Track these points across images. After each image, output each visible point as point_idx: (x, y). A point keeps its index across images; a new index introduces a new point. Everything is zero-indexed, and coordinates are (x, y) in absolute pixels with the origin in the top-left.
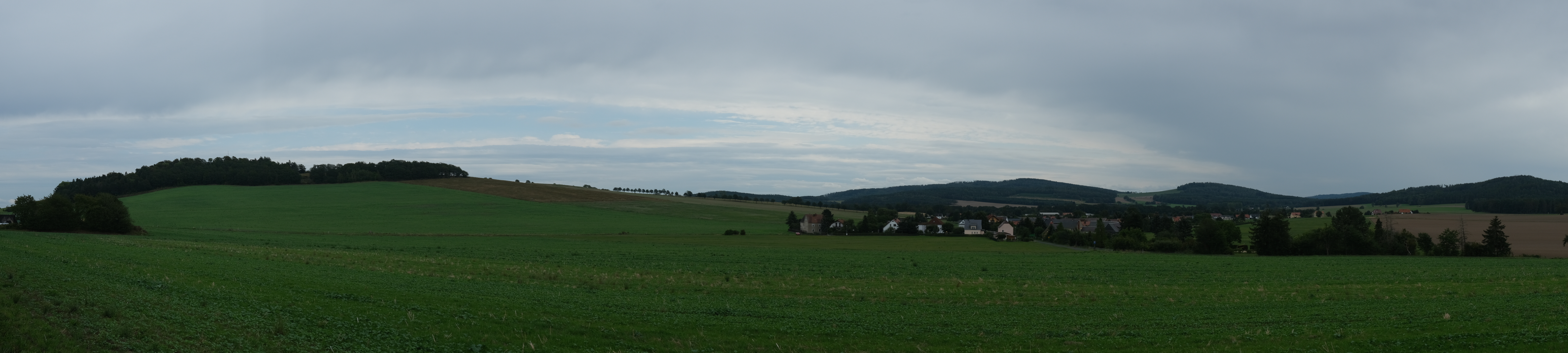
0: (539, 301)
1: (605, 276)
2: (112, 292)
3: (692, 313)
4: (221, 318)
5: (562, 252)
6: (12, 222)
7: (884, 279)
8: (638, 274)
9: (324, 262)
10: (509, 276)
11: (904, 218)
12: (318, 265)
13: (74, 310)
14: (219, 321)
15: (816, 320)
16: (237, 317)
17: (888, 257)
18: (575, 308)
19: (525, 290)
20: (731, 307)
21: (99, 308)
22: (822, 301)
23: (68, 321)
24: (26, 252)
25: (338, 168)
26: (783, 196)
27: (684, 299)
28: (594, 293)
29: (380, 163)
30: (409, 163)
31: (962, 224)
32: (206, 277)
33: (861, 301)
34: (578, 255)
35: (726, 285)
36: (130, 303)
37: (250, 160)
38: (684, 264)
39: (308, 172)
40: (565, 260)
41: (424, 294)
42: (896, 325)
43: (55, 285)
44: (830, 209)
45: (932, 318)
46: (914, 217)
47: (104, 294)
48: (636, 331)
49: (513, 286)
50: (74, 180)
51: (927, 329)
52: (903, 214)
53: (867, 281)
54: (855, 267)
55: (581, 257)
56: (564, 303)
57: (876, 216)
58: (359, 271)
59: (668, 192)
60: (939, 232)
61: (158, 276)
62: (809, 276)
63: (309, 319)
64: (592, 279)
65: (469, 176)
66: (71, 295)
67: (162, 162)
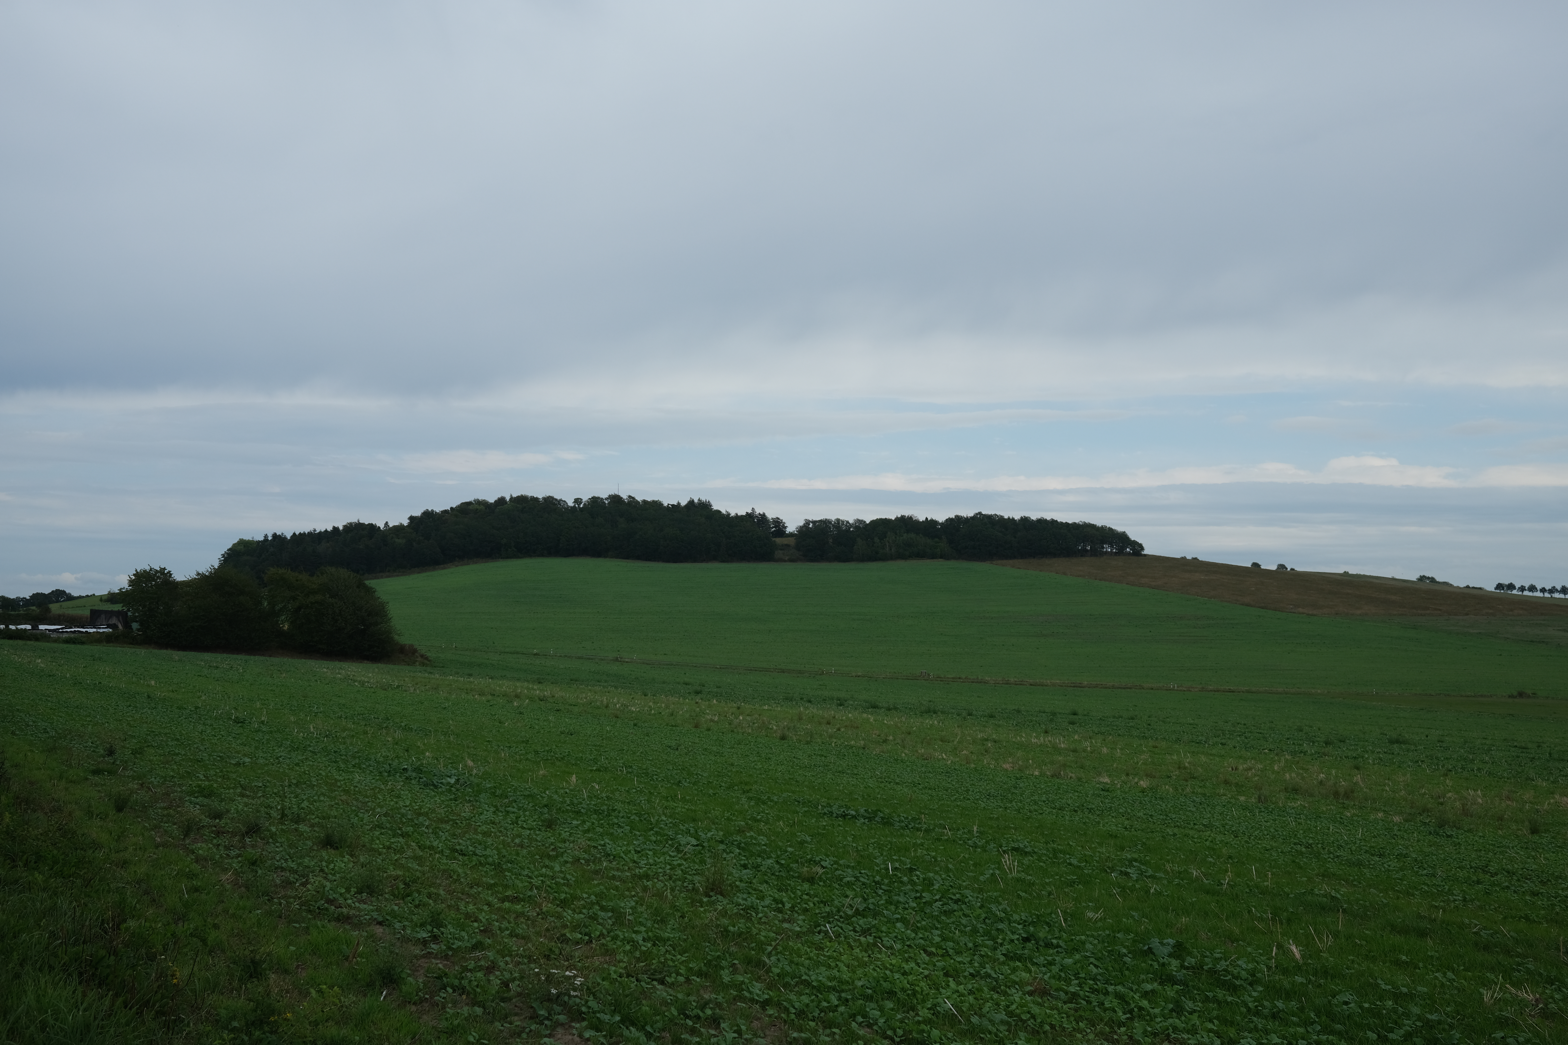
0: (1308, 846)
1: (1477, 797)
2: (344, 790)
4: (586, 856)
5: (1364, 733)
6: (120, 627)
9: (821, 735)
10: (1237, 785)
12: (808, 743)
13: (253, 830)
14: (583, 862)
16: (622, 855)
18: (1401, 869)
19: (1275, 820)
21: (312, 826)
23: (239, 856)
24: (149, 697)
25: (857, 528)
28: (1448, 836)
29: (950, 520)
30: (1011, 521)
32: (558, 763)
34: (1405, 742)
36: (383, 818)
37: (666, 505)
39: (791, 535)
40: (1373, 752)
41: (1040, 817)
43: (212, 772)
47: (323, 795)
49: (1245, 808)
50: (266, 536)
55: (1413, 747)
56: (1373, 855)
58: (896, 760)
61: (449, 759)
63: (783, 862)
64: (1442, 804)
65: (1145, 552)
66: (248, 796)
67: (468, 504)
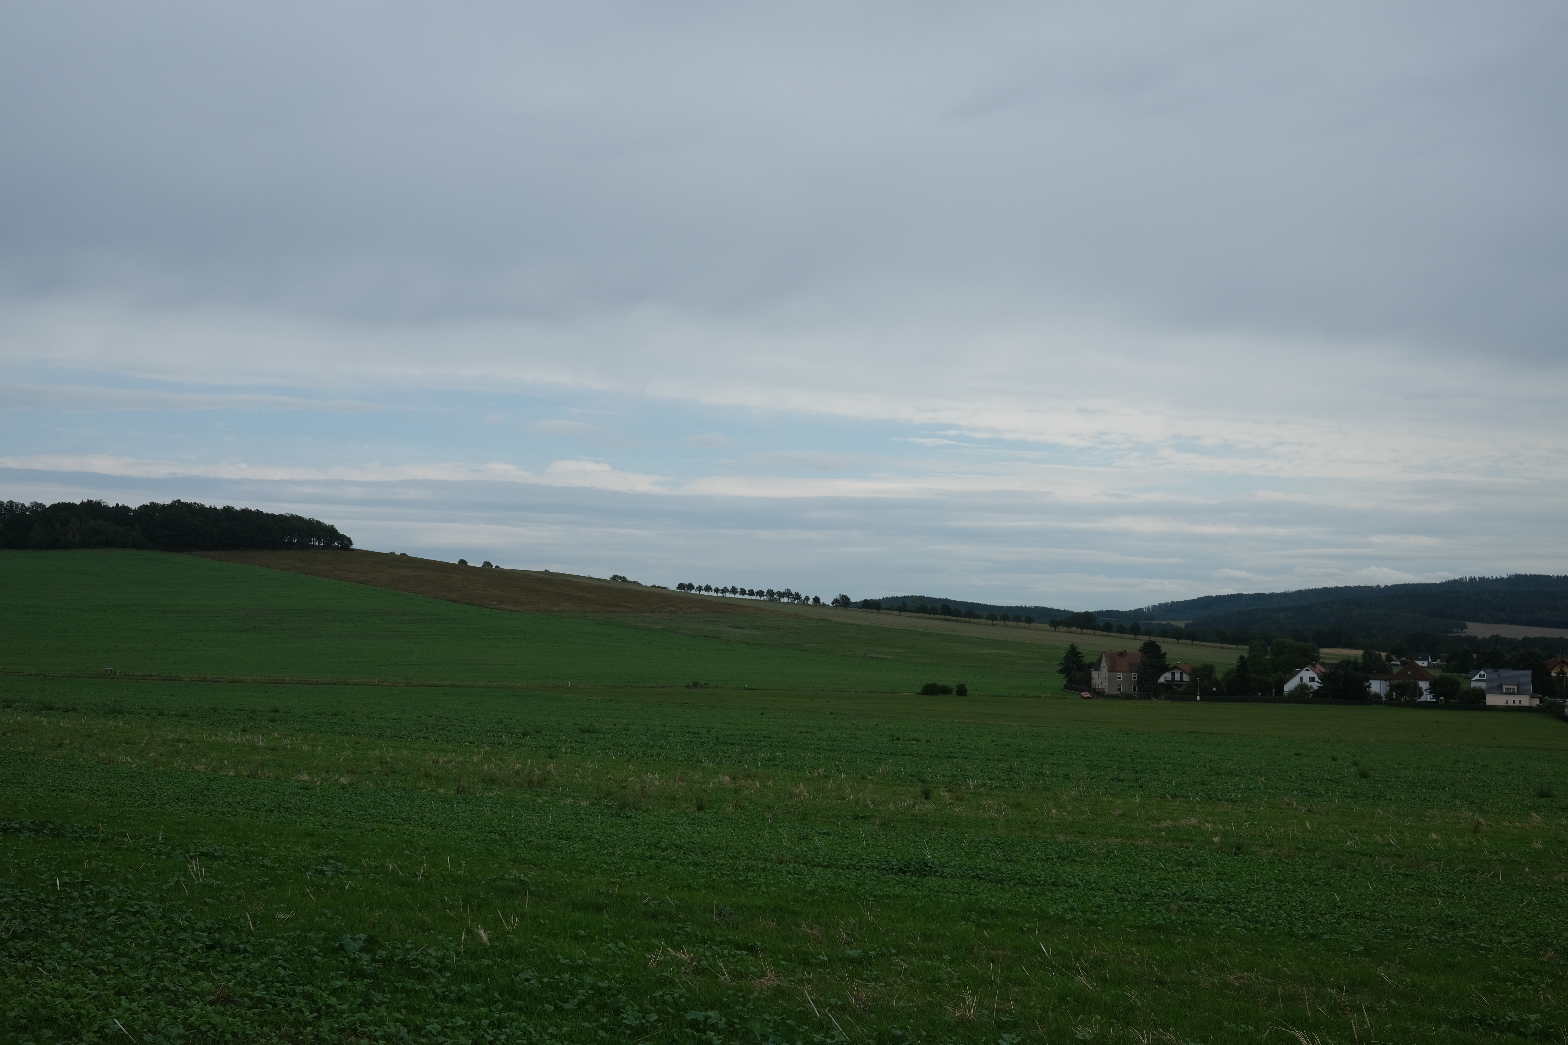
0: (503, 834)
1: (654, 779)
3: (848, 868)
5: (558, 725)
7: (1288, 805)
8: (727, 778)
10: (437, 778)
11: (1335, 662)
15: (1130, 893)
17: (1296, 754)
18: (585, 850)
19: (471, 812)
20: (934, 857)
22: (1142, 850)
26: (1053, 609)
27: (828, 834)
28: (628, 817)
31: (1479, 680)
33: (1236, 854)
34: (595, 732)
35: (924, 807)
38: (829, 758)
40: (566, 742)
41: (233, 819)
42: (1322, 915)
44: (1159, 641)
45: (1412, 905)
46: (1360, 660)
48: (722, 905)
49: (444, 800)
51: (1402, 930)
52: (1332, 654)
53: (1249, 809)
54: (1218, 774)
55: (601, 736)
56: (560, 839)
57: (1268, 657)
59: (798, 596)
60: (1423, 699)
62: (1112, 791)
64: (624, 788)
65: (353, 547)
